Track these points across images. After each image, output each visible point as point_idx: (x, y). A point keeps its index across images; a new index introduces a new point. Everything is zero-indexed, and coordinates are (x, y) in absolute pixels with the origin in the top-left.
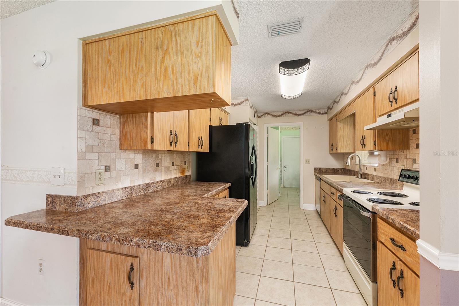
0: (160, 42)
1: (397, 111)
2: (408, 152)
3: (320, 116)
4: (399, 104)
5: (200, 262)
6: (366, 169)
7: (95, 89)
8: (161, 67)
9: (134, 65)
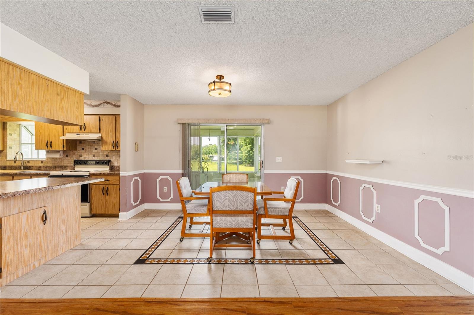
0: (59, 92)
1: (84, 134)
4: (87, 131)
6: (28, 163)
7: (4, 97)
8: (60, 106)
9: (42, 97)
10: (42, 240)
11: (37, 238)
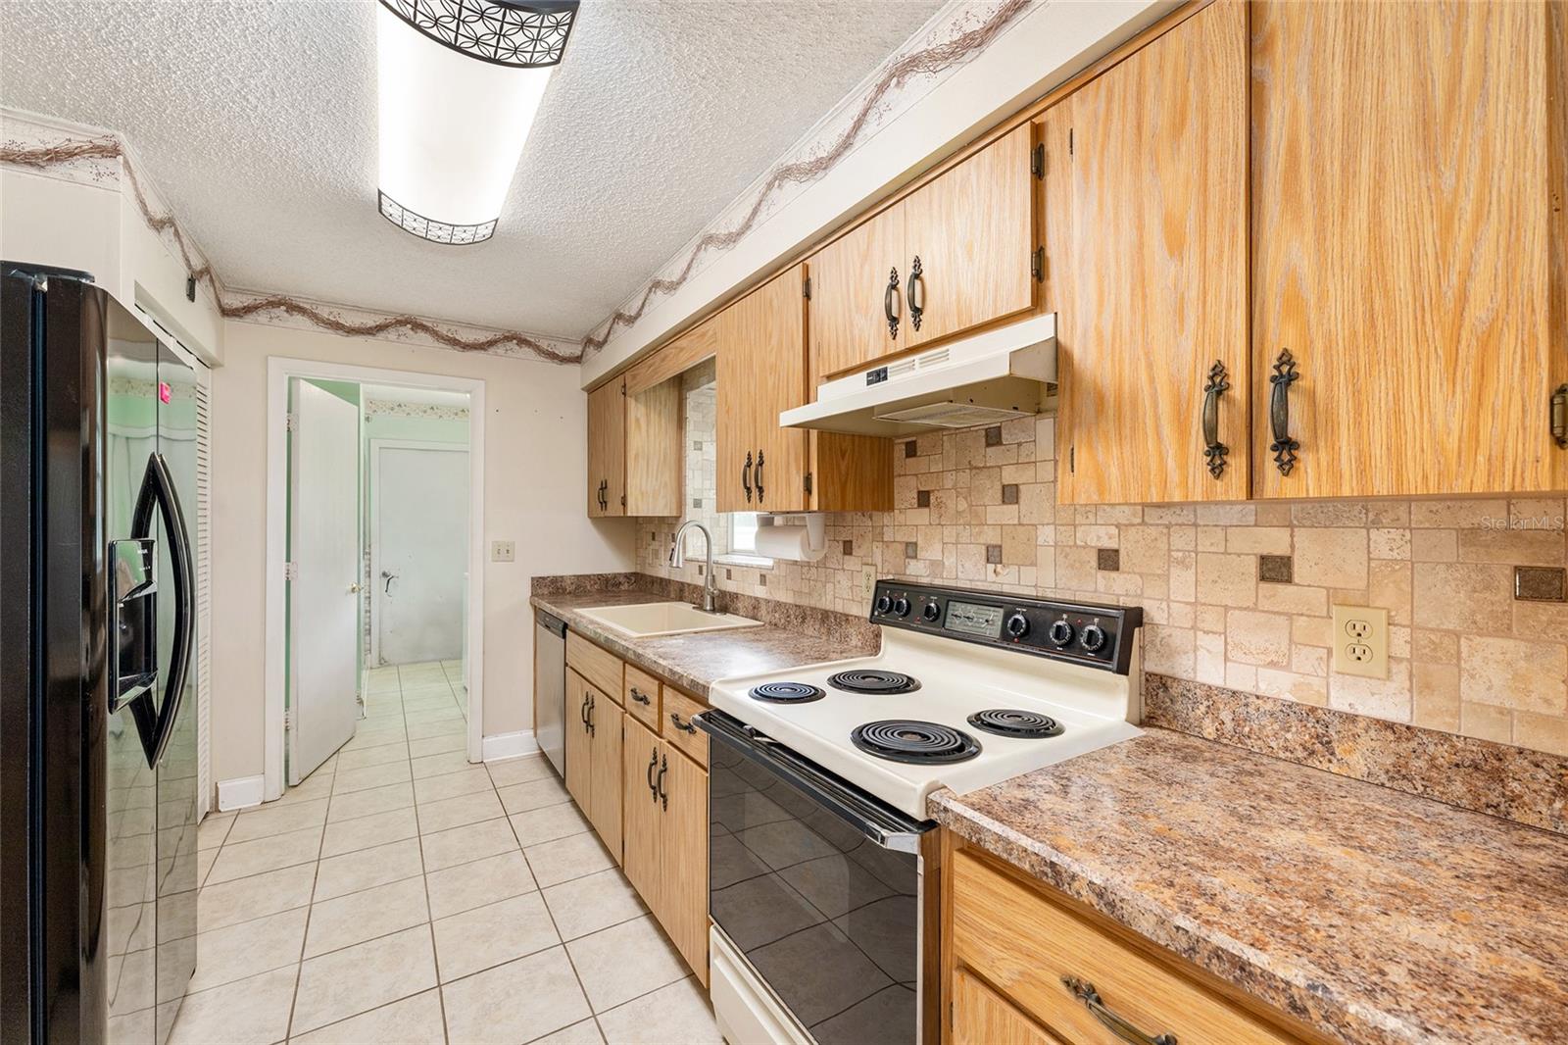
1: (917, 357)
2: (887, 518)
3: (554, 366)
4: (930, 330)
6: (729, 577)
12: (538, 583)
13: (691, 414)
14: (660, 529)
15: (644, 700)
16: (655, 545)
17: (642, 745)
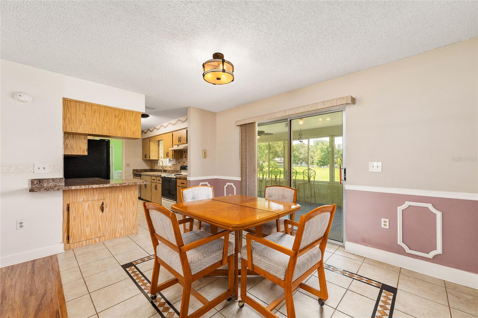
0: (117, 115)
1: (181, 145)
2: (182, 159)
5: (135, 194)
6: (166, 168)
8: (117, 125)
9: (102, 120)
10: (101, 224)
11: (96, 221)
12: (134, 170)
13: (160, 144)
14: (156, 162)
15: (154, 180)
16: (154, 164)
17: (154, 185)
